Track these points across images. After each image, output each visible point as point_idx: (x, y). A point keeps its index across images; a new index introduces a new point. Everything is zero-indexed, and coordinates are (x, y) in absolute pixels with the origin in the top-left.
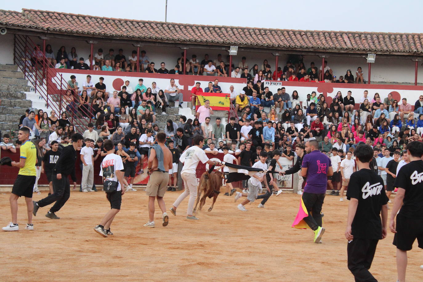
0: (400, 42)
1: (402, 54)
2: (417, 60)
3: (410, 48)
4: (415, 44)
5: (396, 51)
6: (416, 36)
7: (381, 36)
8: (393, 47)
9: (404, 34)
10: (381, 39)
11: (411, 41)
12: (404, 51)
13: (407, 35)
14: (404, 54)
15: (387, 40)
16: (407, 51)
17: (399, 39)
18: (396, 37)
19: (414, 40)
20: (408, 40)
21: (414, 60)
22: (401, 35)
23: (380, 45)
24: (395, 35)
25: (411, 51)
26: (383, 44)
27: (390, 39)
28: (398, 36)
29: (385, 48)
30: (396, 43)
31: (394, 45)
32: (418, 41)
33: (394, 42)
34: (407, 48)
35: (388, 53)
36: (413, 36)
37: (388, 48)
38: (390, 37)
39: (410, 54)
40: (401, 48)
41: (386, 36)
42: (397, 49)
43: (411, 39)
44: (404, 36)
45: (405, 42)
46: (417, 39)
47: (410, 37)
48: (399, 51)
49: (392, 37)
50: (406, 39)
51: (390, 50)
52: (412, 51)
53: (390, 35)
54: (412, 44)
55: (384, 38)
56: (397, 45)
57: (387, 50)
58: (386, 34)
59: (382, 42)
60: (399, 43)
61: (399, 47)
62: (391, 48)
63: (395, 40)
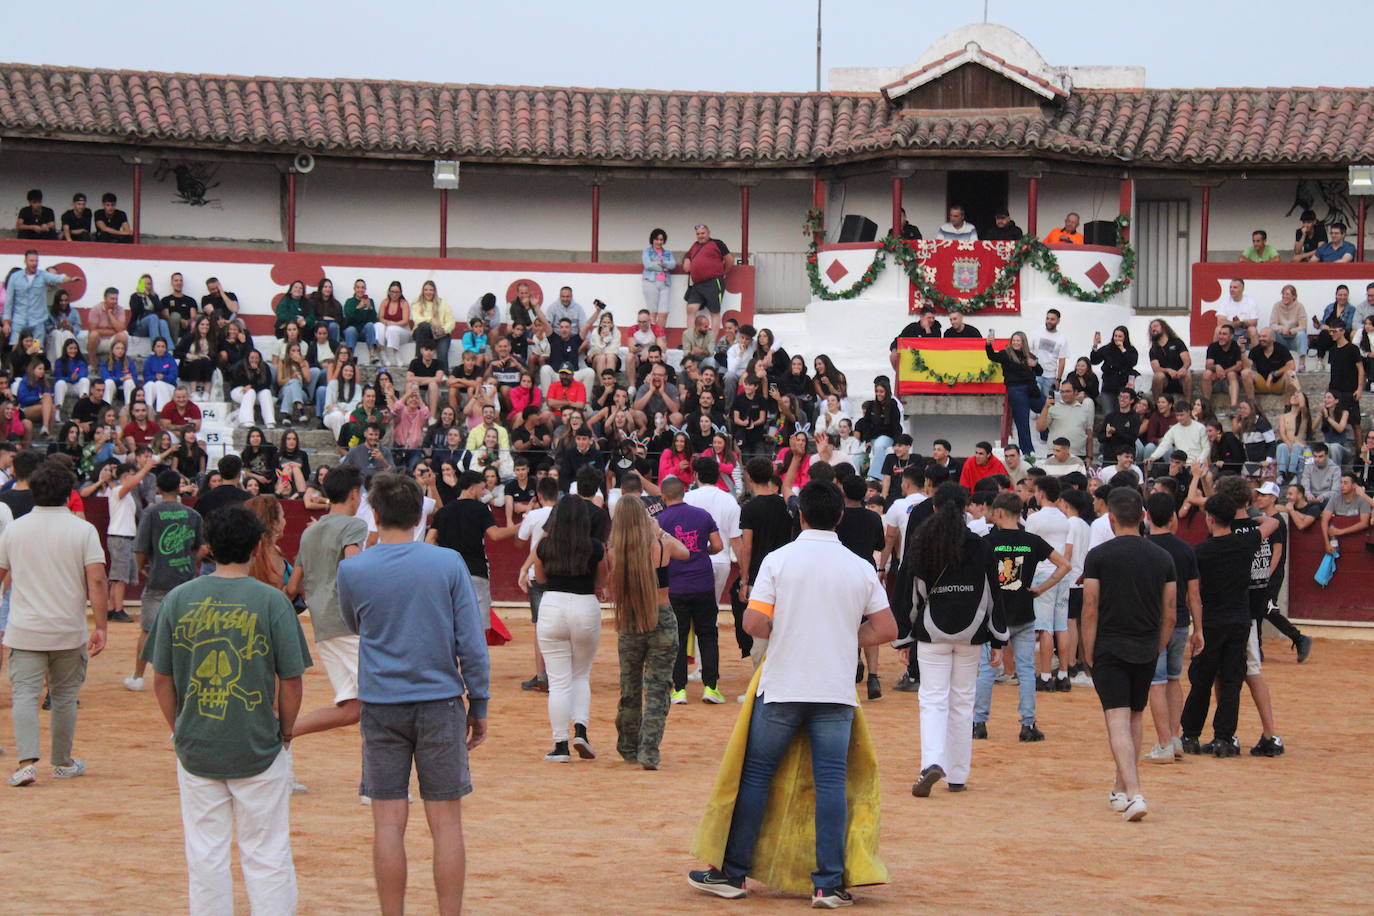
0: (82, 99)
1: (89, 138)
2: (138, 160)
3: (115, 119)
4: (131, 106)
5: (68, 129)
6: (134, 81)
7: (17, 76)
8: (57, 113)
9: (96, 71)
10: (19, 87)
11: (119, 96)
12: (95, 131)
13: (106, 76)
14: (97, 138)
15: (40, 89)
16: (104, 130)
17: (79, 89)
18: (67, 81)
19: (129, 95)
20: (108, 92)
21: (127, 160)
22: (86, 76)
23: (15, 106)
24: (67, 73)
25: (117, 129)
26: (25, 105)
27: (49, 88)
28: (76, 79)
29: (32, 118)
30: (69, 102)
31: (64, 106)
32: (143, 99)
33: (61, 99)
34: (106, 120)
35: (42, 135)
36: (126, 78)
37: (41, 115)
38: (47, 81)
39: (115, 140)
40: (87, 118)
41: (36, 77)
42: (71, 120)
43: (119, 90)
44: (96, 79)
45: (100, 98)
46: (137, 90)
47: (116, 81)
48: (77, 129)
49: (57, 79)
50: (101, 89)
51: (48, 125)
52: (123, 130)
53: (47, 73)
54: (123, 107)
55: (27, 82)
56: (72, 110)
57: (39, 126)
58: (36, 70)
59: (21, 97)
60: (77, 101)
61: (79, 116)
62: (52, 118)
63: (66, 89)
